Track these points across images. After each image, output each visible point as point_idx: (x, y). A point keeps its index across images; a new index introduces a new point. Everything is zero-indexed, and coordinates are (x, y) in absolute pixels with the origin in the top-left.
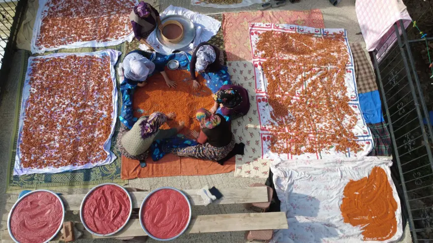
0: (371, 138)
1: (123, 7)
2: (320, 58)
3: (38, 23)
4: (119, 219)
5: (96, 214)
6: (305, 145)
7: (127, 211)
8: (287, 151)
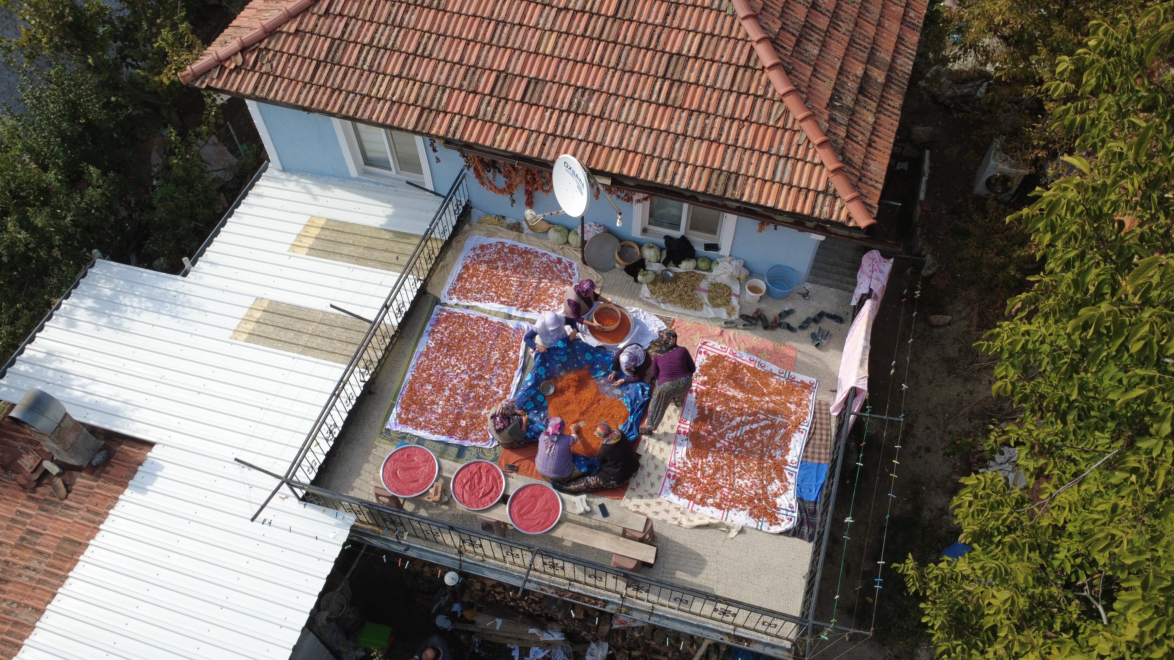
0: (796, 515)
1: (558, 278)
2: (771, 405)
3: (457, 269)
4: (487, 498)
5: (467, 487)
6: (714, 498)
7: (497, 493)
8: (690, 498)
